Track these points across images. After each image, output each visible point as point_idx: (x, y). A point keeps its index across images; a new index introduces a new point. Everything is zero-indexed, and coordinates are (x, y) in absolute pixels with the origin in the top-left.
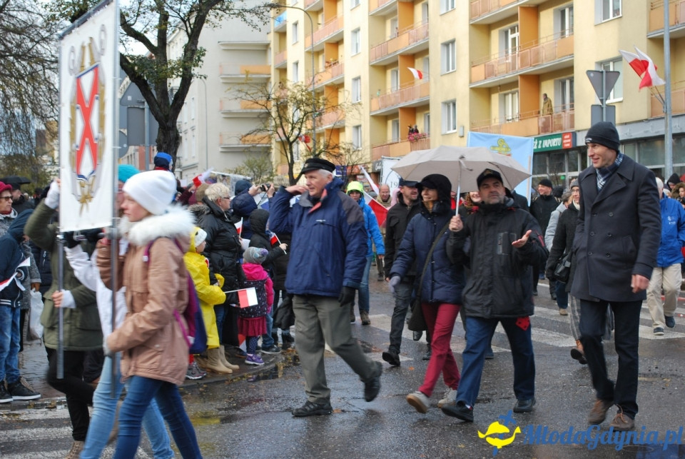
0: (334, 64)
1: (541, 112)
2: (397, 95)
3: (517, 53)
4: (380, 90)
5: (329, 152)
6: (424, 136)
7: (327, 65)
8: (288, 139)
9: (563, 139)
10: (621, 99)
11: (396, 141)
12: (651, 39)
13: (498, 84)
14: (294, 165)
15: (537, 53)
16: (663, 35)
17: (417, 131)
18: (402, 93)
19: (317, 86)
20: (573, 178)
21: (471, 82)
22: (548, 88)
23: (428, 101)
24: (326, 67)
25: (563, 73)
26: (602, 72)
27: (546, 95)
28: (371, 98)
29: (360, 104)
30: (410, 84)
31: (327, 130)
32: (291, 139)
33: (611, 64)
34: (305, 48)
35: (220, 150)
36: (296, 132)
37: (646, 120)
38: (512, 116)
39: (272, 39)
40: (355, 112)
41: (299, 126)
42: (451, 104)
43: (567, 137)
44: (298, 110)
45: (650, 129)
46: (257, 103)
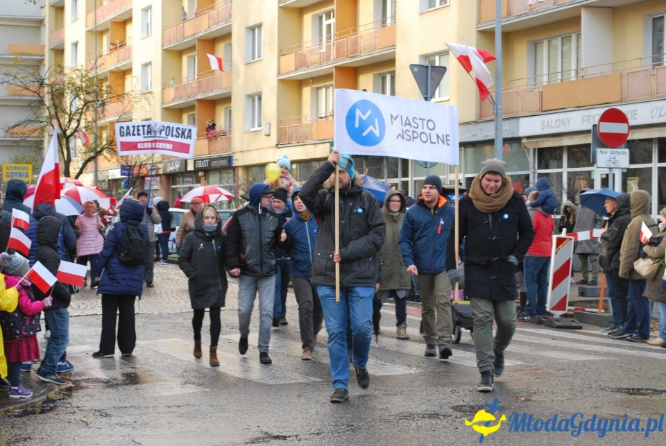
0: (121, 46)
2: (194, 85)
3: (332, 42)
5: (113, 149)
6: (224, 134)
7: (112, 47)
8: (64, 132)
10: (446, 98)
12: (480, 31)
13: (310, 76)
14: (71, 163)
15: (355, 43)
16: (494, 28)
18: (199, 83)
19: (100, 71)
20: (393, 185)
21: (279, 73)
22: (367, 82)
23: (230, 93)
24: (111, 50)
25: (383, 66)
26: (427, 67)
28: (164, 87)
29: (150, 92)
30: (208, 73)
31: (111, 123)
32: (68, 133)
33: (437, 58)
34: (86, 26)
36: (74, 125)
37: (474, 122)
38: (326, 114)
39: (46, 13)
40: (144, 102)
41: (77, 117)
42: (256, 98)
44: (77, 98)
45: (479, 132)
46: (28, 89)
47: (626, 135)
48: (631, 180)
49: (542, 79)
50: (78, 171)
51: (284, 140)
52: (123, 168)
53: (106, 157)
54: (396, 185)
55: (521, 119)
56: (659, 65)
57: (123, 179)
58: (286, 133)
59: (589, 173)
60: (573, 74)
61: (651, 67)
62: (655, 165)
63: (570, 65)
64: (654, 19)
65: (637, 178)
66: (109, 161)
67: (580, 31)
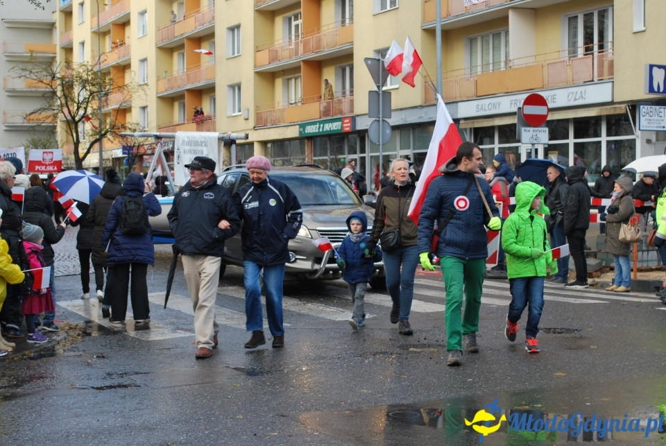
0: (121, 45)
1: (323, 97)
2: (184, 77)
3: (300, 39)
4: (166, 72)
5: (115, 132)
6: (210, 118)
7: (113, 45)
8: (73, 118)
9: (343, 123)
10: (396, 86)
11: (182, 122)
12: (424, 29)
13: (281, 69)
14: (80, 145)
15: (319, 41)
16: (435, 27)
17: (202, 113)
18: (188, 76)
19: (103, 66)
20: (352, 160)
21: (255, 66)
22: (330, 74)
23: (214, 83)
24: (113, 48)
25: (343, 60)
26: (379, 60)
27: (327, 80)
28: (158, 80)
29: (146, 84)
30: (195, 67)
31: (114, 110)
32: (77, 119)
34: (91, 29)
35: (4, 128)
37: (420, 106)
38: (295, 100)
39: (57, 18)
40: (141, 92)
41: (84, 106)
42: (236, 87)
43: (347, 121)
44: (84, 90)
45: (423, 115)
46: (42, 82)
47: (546, 116)
48: (552, 153)
49: (477, 69)
50: (85, 151)
51: (260, 123)
52: (124, 148)
53: (109, 139)
54: (355, 160)
55: (460, 104)
56: (574, 57)
57: (124, 158)
58: (262, 117)
59: (517, 148)
60: (503, 65)
61: (567, 58)
62: (571, 141)
63: (500, 57)
64: (570, 19)
65: (557, 152)
66: (112, 142)
67: (508, 29)
